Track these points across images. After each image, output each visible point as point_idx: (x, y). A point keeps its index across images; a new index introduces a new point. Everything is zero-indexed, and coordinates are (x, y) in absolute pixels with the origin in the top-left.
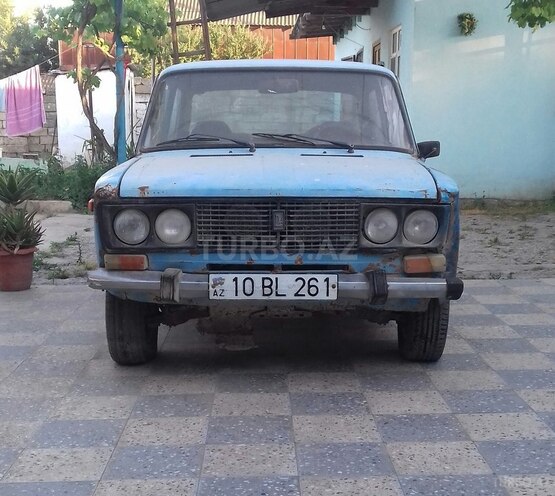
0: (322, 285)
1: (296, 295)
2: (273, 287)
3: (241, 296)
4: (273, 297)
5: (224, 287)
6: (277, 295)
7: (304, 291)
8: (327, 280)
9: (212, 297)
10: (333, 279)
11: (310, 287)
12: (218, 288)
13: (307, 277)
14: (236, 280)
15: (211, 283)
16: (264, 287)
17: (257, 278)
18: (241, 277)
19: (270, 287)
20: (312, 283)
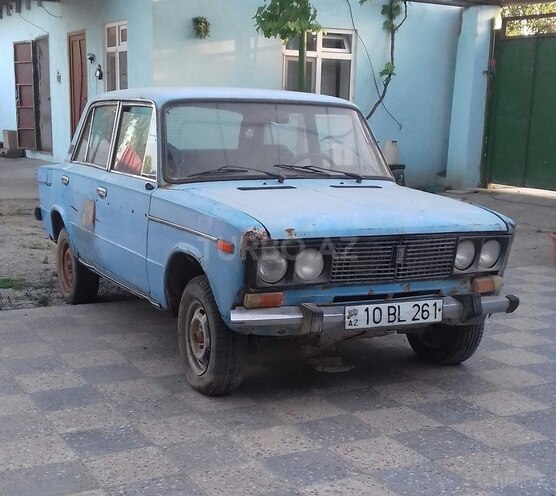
0: (431, 309)
1: (414, 319)
2: (397, 314)
3: (372, 325)
4: (396, 323)
5: (358, 317)
6: (399, 321)
7: (419, 316)
8: (435, 305)
9: (347, 327)
10: (439, 303)
11: (423, 311)
12: (352, 319)
13: (421, 303)
14: (367, 310)
15: (347, 314)
16: (389, 314)
17: (384, 307)
18: (371, 307)
19: (394, 314)
20: (425, 308)
